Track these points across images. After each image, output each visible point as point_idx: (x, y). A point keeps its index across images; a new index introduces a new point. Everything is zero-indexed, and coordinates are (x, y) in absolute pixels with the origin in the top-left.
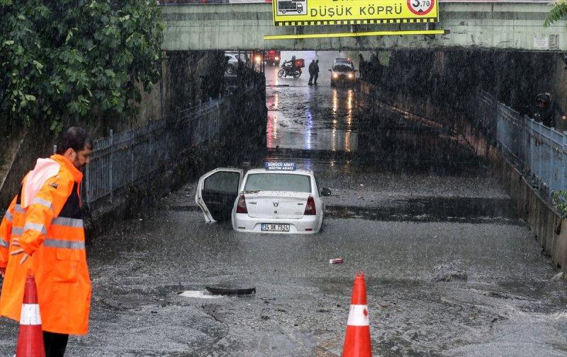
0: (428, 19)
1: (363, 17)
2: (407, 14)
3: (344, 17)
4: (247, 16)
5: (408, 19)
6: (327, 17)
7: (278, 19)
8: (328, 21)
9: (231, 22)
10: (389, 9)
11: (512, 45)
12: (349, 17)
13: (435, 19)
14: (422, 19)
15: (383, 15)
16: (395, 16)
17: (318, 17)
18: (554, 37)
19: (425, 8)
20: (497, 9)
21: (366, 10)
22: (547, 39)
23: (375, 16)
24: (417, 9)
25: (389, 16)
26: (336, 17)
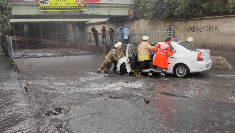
0: (82, 7)
1: (65, 6)
2: (76, 5)
3: (60, 6)
4: (29, 6)
5: (77, 7)
6: (55, 6)
7: (41, 6)
8: (55, 7)
9: (24, 7)
10: (72, 4)
11: (100, 14)
12: (61, 6)
13: (83, 7)
14: (80, 7)
15: (70, 6)
16: (73, 6)
17: (52, 6)
18: (109, 12)
19: (81, 4)
20: (96, 5)
21: (65, 4)
22: (107, 13)
23: (68, 6)
24: (79, 4)
25: (72, 6)
26: (57, 6)
